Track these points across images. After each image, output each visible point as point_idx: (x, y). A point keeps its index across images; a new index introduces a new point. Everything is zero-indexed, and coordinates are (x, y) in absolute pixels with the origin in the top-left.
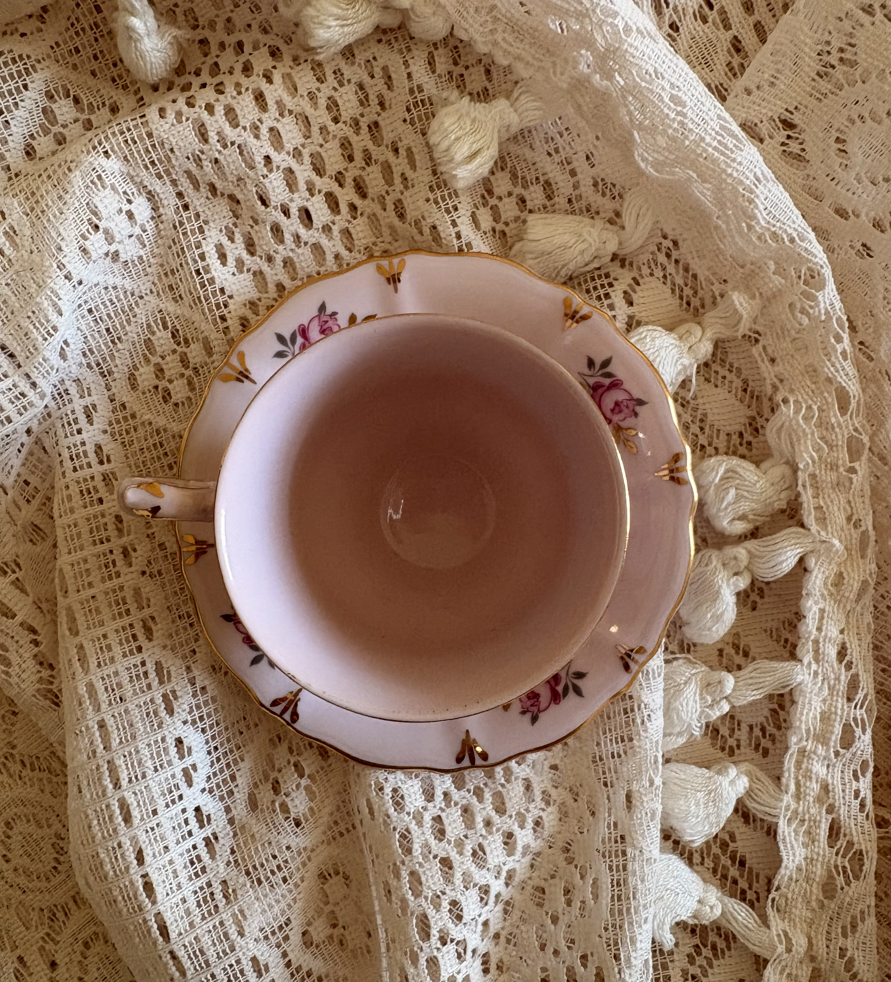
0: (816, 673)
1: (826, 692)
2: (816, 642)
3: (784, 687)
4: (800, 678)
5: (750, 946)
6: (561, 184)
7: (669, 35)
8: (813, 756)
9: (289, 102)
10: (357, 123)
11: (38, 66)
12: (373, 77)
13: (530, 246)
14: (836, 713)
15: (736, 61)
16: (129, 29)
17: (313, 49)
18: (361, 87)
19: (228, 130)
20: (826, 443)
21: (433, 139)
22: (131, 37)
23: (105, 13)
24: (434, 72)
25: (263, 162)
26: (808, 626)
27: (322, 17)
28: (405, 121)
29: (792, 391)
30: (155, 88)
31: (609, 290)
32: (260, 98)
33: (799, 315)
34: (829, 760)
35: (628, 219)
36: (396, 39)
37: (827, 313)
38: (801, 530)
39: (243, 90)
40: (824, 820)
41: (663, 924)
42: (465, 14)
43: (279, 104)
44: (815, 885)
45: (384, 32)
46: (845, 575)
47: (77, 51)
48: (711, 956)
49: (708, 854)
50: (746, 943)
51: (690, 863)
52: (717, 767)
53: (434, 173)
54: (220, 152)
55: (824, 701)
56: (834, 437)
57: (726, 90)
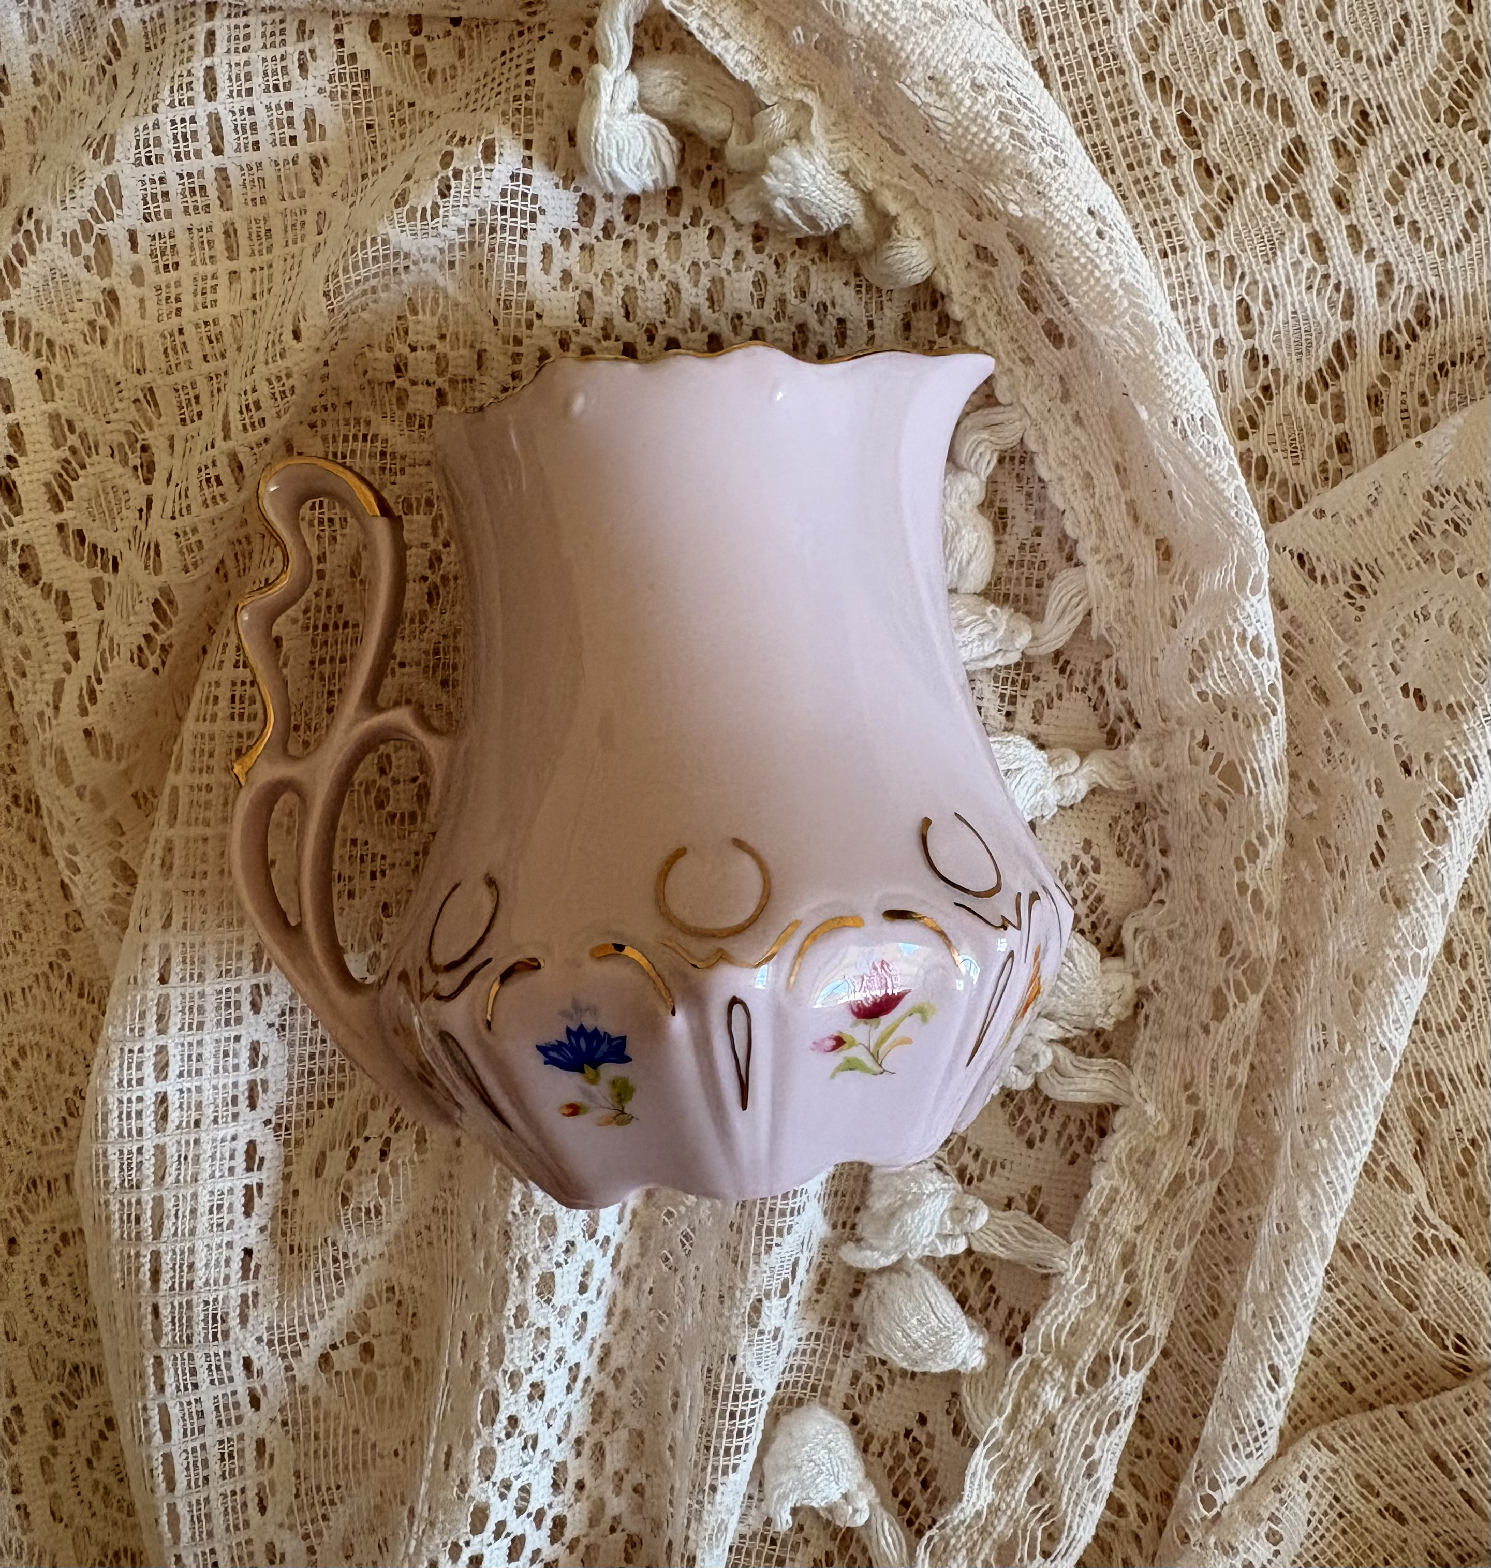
0: (1085, 1270)
2: (1095, 1227)
4: (1061, 1267)
8: (1047, 1377)
15: (1334, 463)
26: (1091, 1200)
34: (1068, 1392)
40: (1033, 1466)
44: (989, 1542)
55: (1086, 1310)
57: (1305, 496)
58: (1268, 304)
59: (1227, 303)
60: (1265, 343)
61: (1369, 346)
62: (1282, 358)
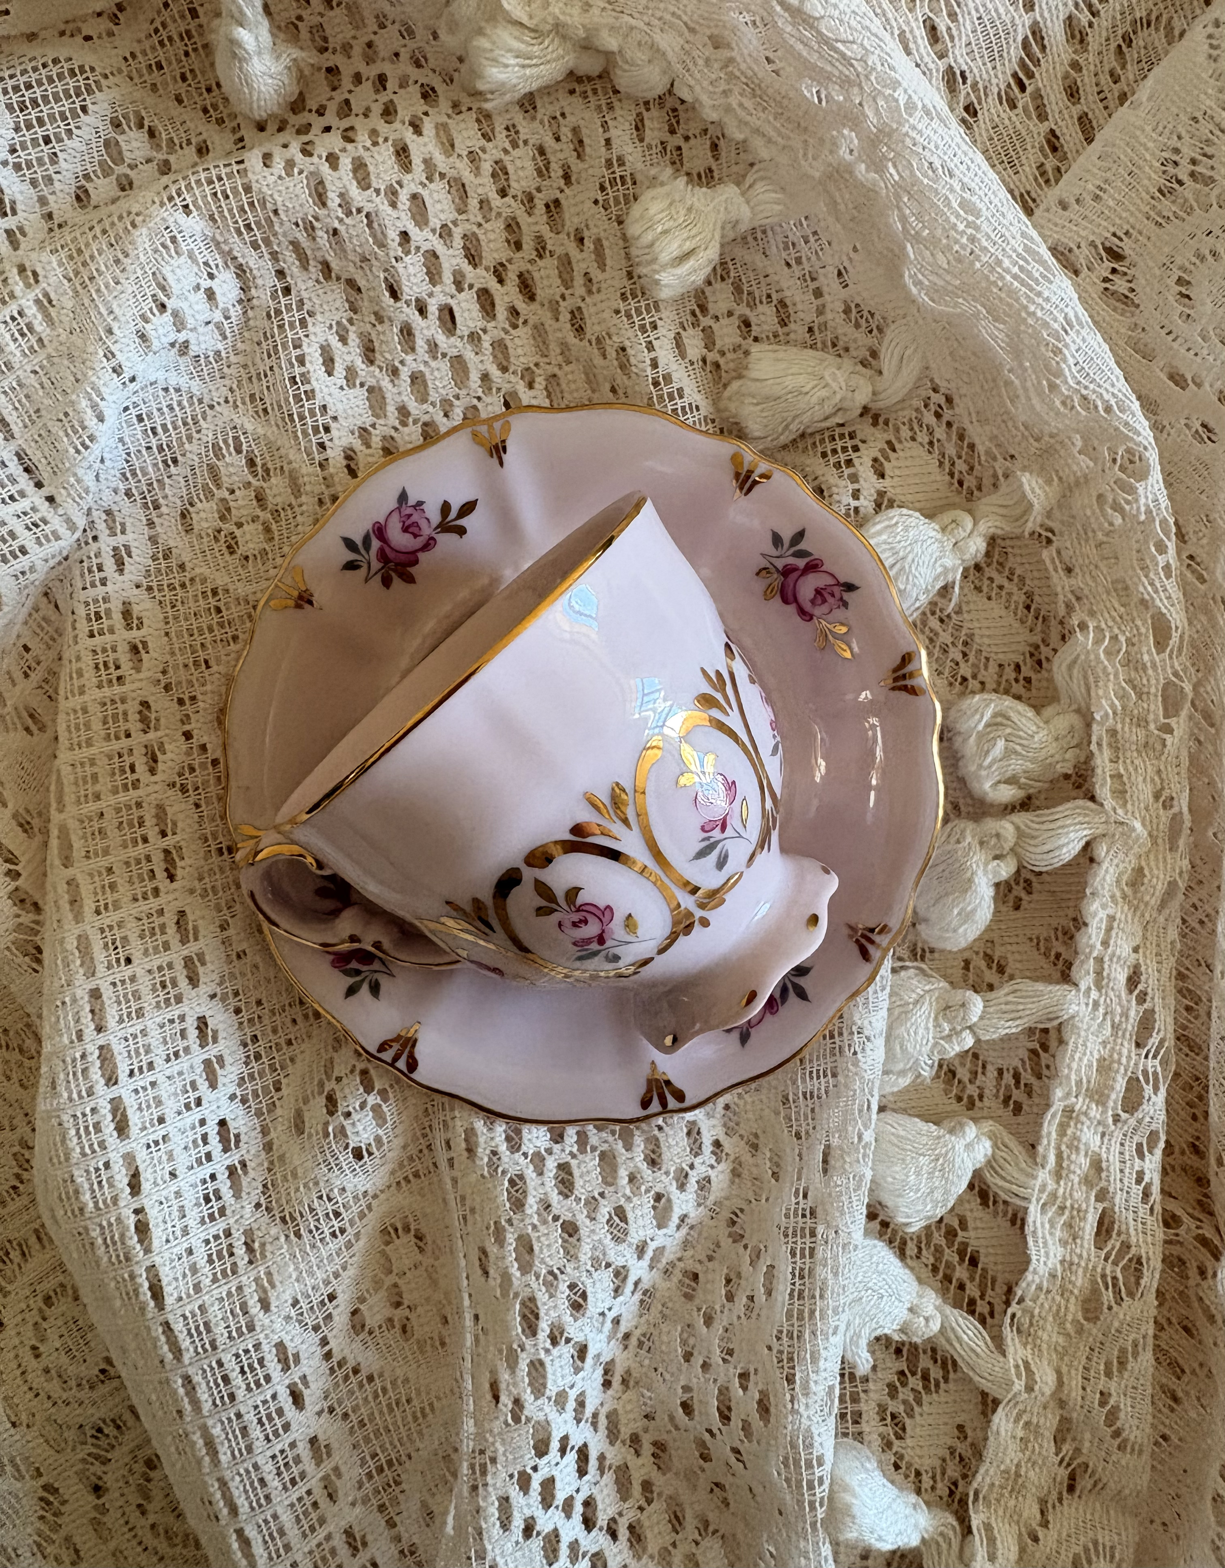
0: (1096, 1004)
1: (1108, 1031)
2: (1100, 960)
3: (1051, 1020)
4: (1072, 1011)
5: (977, 1378)
6: (800, 307)
7: (963, 121)
8: (1083, 1118)
9: (441, 161)
10: (531, 199)
11: (104, 82)
12: (558, 139)
13: (752, 387)
14: (1120, 1063)
15: (1051, 163)
16: (234, 43)
17: (481, 93)
18: (542, 151)
19: (354, 191)
20: (1134, 688)
21: (633, 230)
22: (234, 55)
23: (203, 19)
24: (641, 140)
25: (397, 239)
26: (1090, 937)
27: (497, 52)
28: (596, 202)
29: (1092, 614)
30: (261, 127)
31: (854, 455)
32: (402, 152)
33: (1110, 511)
34: (1106, 1126)
35: (888, 362)
36: (595, 91)
37: (1149, 512)
38: (1090, 804)
39: (381, 140)
40: (1091, 1210)
41: (859, 1336)
42: (691, 65)
43: (428, 163)
44: (1073, 1300)
45: (579, 80)
46: (1146, 872)
47: (160, 67)
48: (920, 1388)
49: (928, 1244)
50: (971, 1374)
51: (902, 1254)
52: (948, 1124)
53: (630, 276)
54: (341, 221)
55: (1105, 1043)
56: (1145, 681)
57: (1035, 201)
58: (952, 16)
59: (914, 24)
60: (959, 58)
61: (1056, 32)
62: (978, 70)
